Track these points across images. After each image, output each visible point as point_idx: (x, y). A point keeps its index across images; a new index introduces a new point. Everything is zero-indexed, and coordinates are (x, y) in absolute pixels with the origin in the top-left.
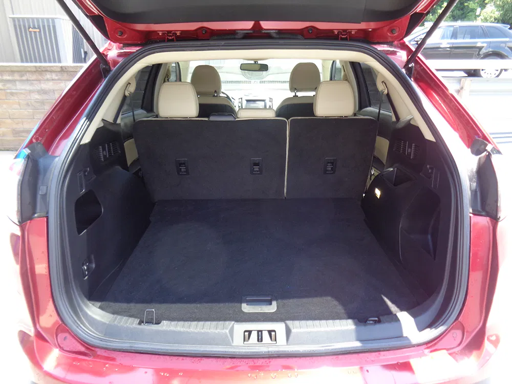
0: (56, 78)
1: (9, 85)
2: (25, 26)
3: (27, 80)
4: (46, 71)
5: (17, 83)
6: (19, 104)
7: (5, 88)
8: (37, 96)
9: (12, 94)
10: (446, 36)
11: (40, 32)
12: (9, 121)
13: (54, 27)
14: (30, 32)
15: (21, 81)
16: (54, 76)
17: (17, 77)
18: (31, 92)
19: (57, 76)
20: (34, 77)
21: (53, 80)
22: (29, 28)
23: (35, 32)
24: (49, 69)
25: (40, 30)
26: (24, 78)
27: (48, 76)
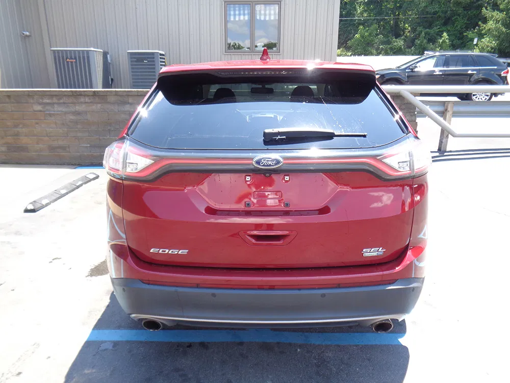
0: (89, 101)
1: (48, 107)
2: (63, 57)
3: (64, 103)
4: (81, 95)
5: (56, 106)
6: (56, 123)
7: (45, 110)
8: (72, 117)
9: (50, 115)
10: (439, 65)
11: (76, 62)
12: (46, 138)
13: (88, 57)
14: (68, 62)
15: (58, 104)
16: (87, 100)
17: (55, 100)
18: (66, 113)
19: (90, 99)
20: (70, 100)
21: (86, 103)
22: (66, 59)
23: (72, 62)
24: (83, 93)
25: (76, 60)
26: (61, 101)
27: (82, 100)
